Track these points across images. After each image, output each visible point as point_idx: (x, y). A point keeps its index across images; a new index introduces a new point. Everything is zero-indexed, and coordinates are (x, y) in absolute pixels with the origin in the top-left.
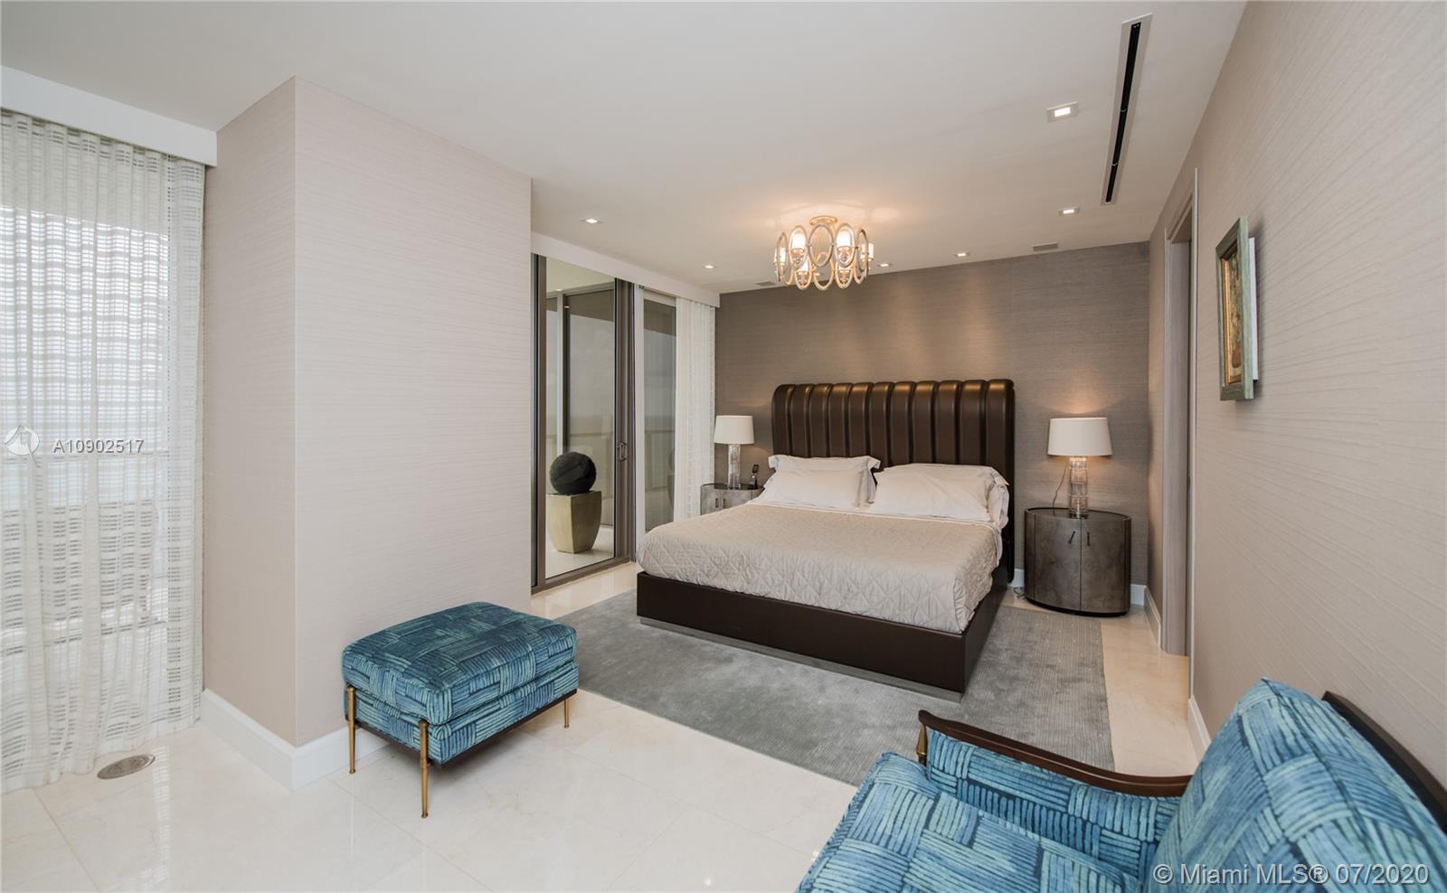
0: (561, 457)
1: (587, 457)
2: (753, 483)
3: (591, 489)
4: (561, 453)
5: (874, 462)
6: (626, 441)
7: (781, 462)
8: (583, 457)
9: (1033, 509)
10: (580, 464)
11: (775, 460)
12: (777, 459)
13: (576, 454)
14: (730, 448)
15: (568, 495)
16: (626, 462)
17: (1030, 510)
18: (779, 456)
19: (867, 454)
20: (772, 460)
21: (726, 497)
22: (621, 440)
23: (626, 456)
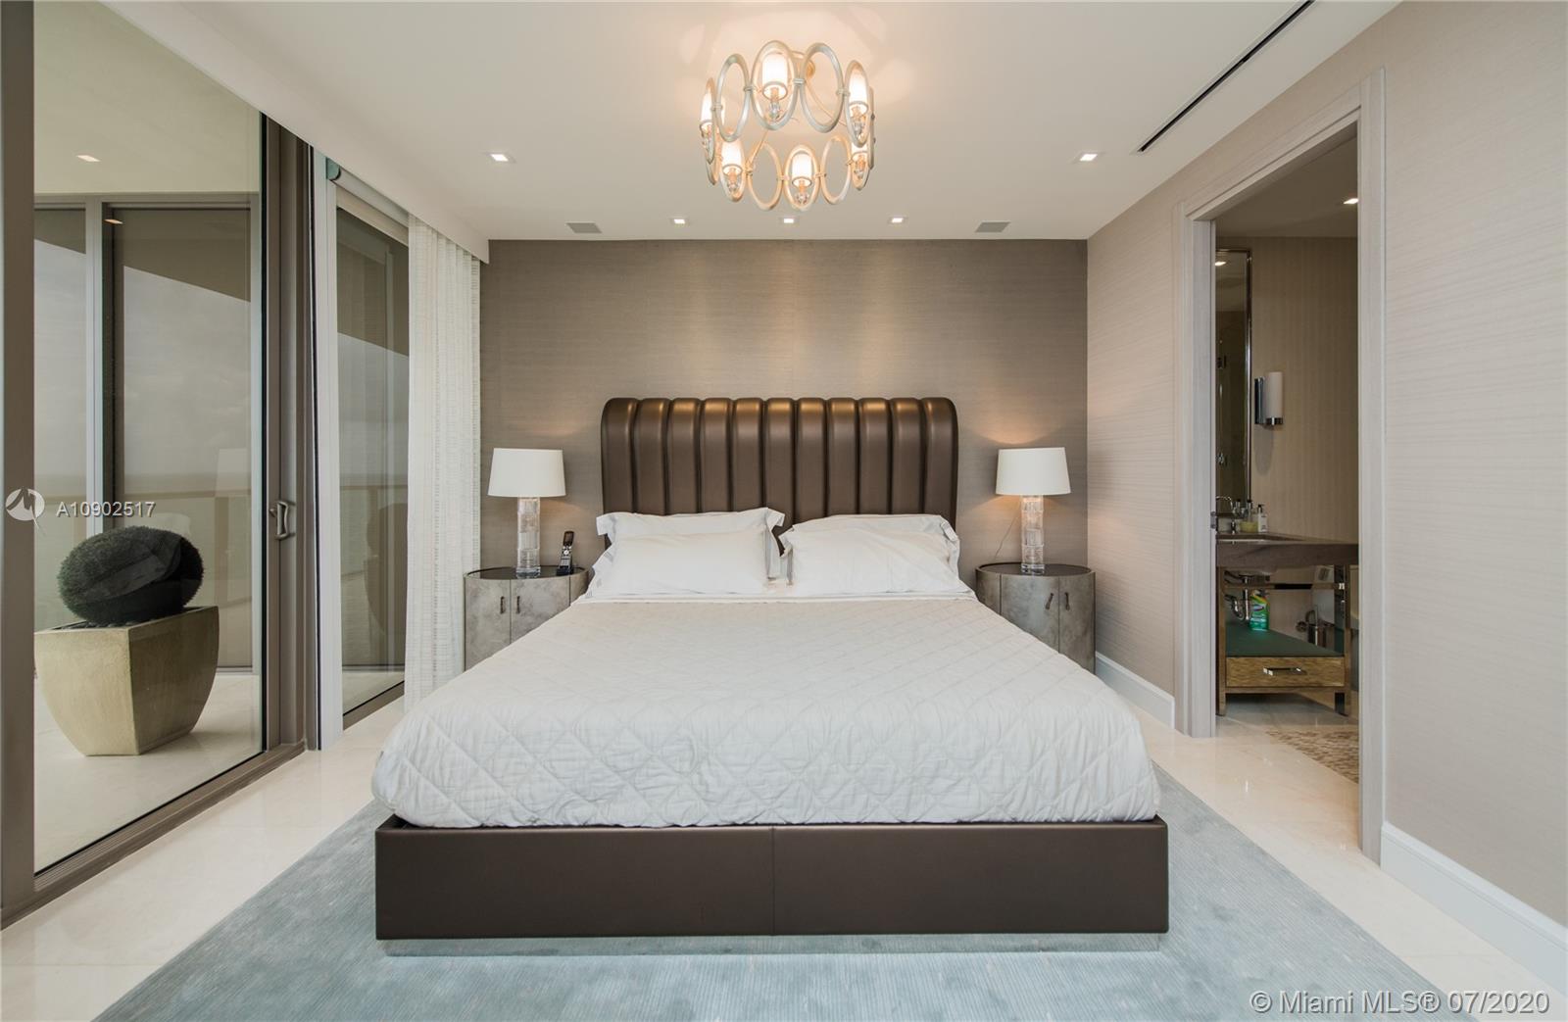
0: (97, 539)
1: (175, 536)
2: (567, 563)
3: (188, 605)
4: (100, 530)
5: (776, 518)
6: (293, 497)
7: (622, 526)
8: (164, 536)
9: (983, 566)
10: (154, 552)
11: (609, 522)
12: (614, 520)
13: (142, 531)
14: (521, 504)
15: (120, 623)
16: (294, 541)
17: (981, 567)
18: (617, 515)
19: (763, 505)
20: (604, 523)
21: (522, 593)
22: (281, 493)
23: (294, 529)
